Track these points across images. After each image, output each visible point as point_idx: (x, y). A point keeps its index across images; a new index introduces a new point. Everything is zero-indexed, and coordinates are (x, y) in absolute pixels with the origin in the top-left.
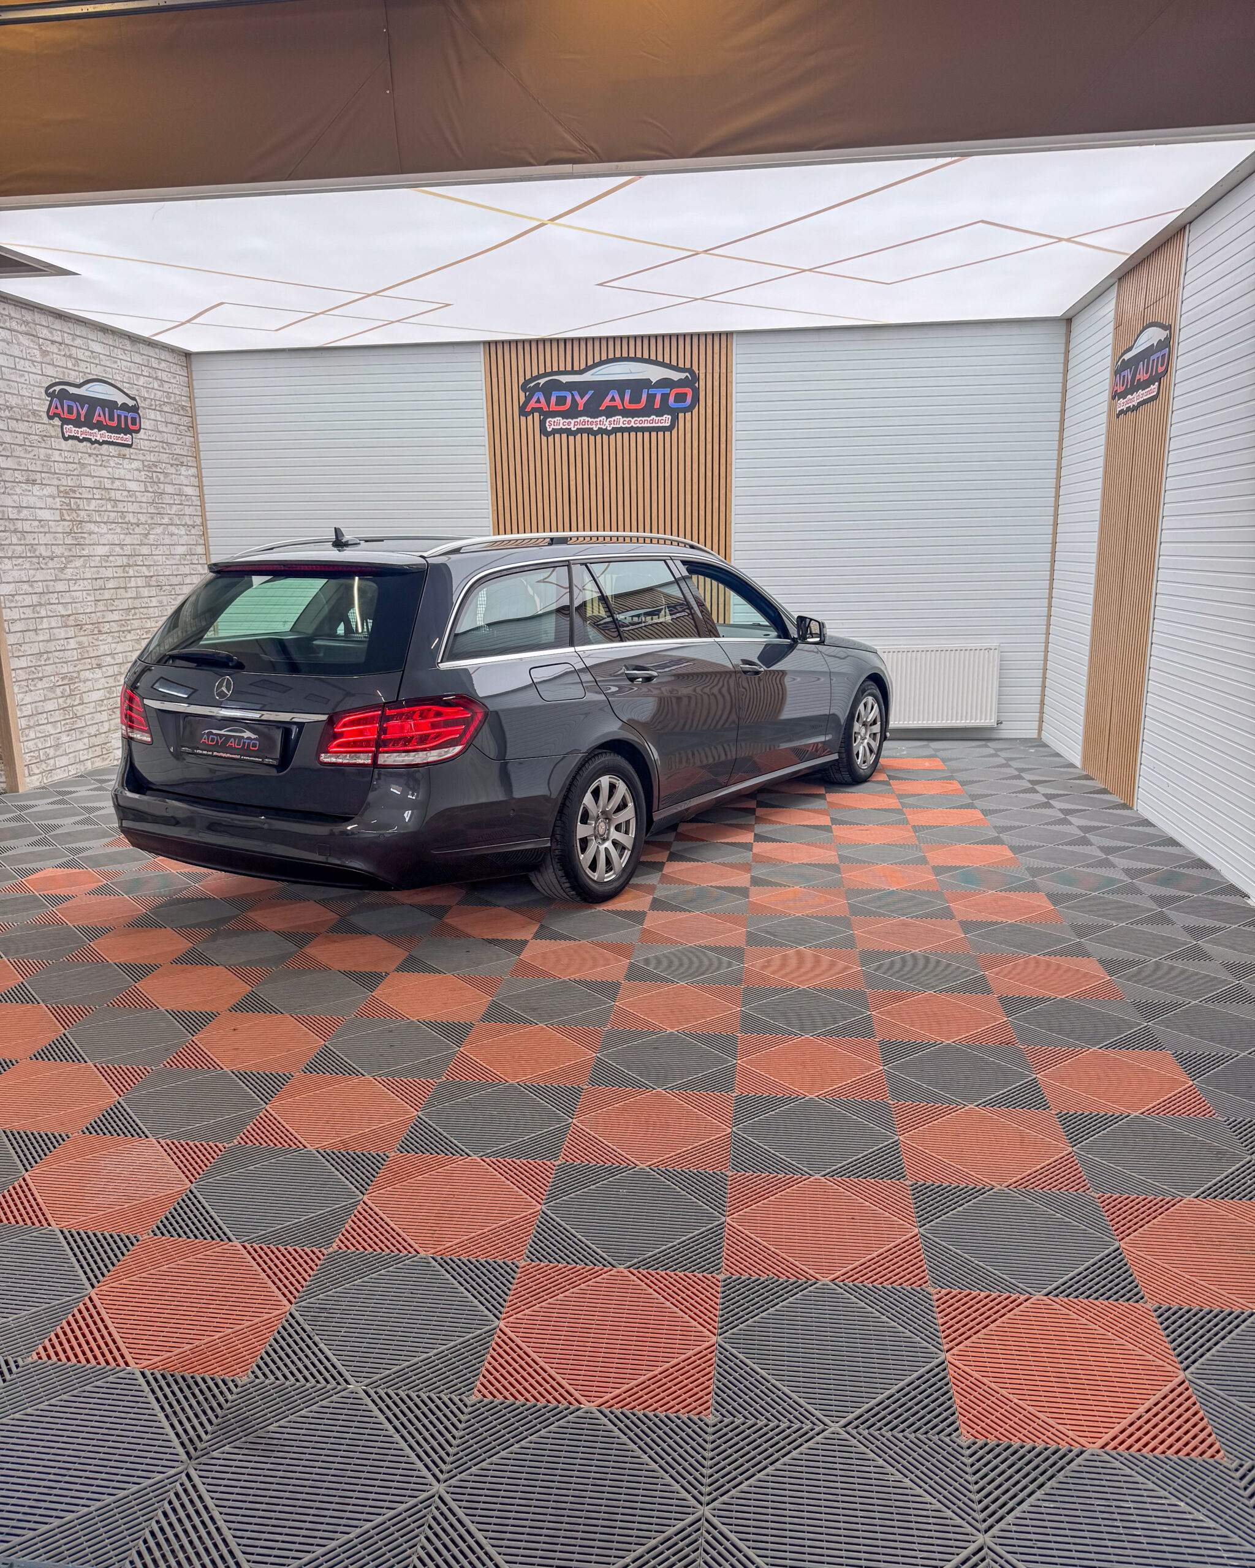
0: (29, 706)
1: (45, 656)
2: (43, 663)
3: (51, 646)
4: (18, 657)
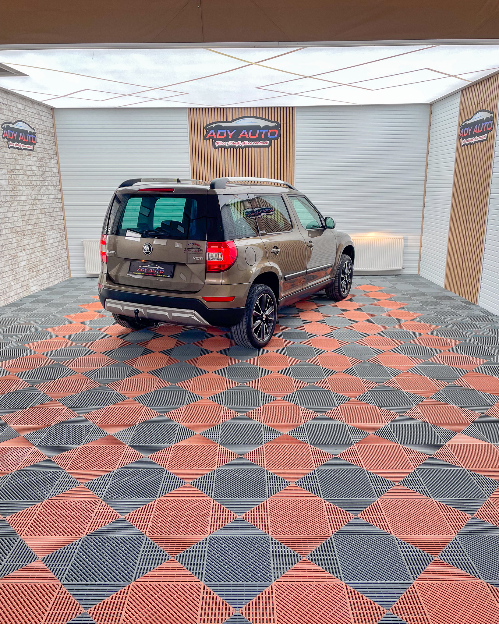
3: (7, 242)
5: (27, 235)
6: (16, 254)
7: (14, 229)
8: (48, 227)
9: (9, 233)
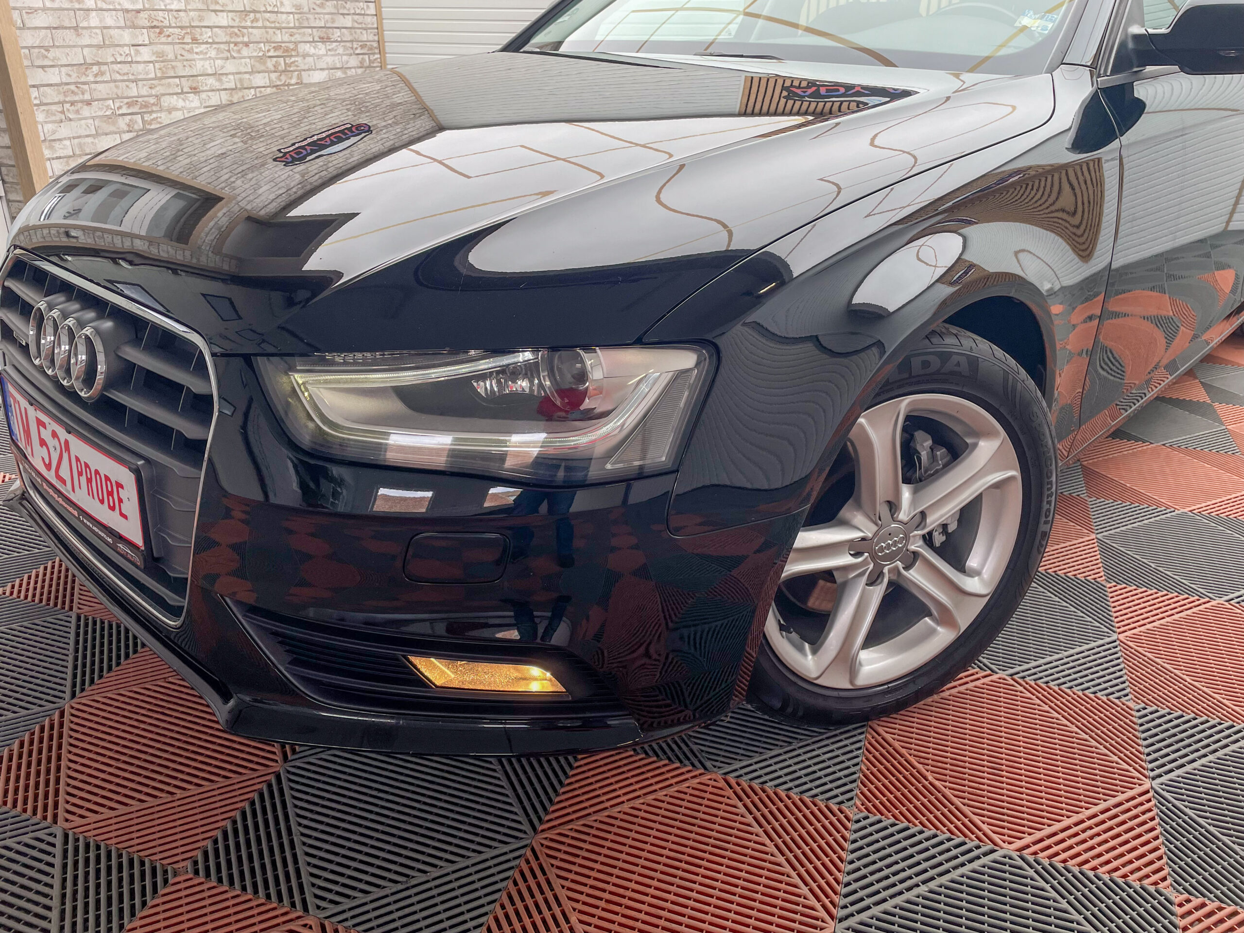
0: (67, 143)
1: (95, 69)
2: (91, 78)
3: (107, 55)
4: (43, 67)
5: (207, 43)
6: (152, 100)
7: (142, 15)
8: (310, 30)
9: (119, 28)
